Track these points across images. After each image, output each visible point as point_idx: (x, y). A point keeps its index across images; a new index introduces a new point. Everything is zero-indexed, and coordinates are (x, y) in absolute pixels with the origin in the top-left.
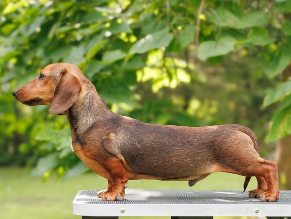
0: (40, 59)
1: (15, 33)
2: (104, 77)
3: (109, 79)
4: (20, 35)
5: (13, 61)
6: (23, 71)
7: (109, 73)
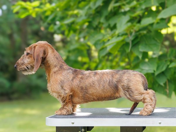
0: (103, 24)
1: (87, 8)
2: (142, 34)
3: (145, 35)
4: (90, 8)
5: (87, 24)
6: (92, 31)
7: (145, 32)
